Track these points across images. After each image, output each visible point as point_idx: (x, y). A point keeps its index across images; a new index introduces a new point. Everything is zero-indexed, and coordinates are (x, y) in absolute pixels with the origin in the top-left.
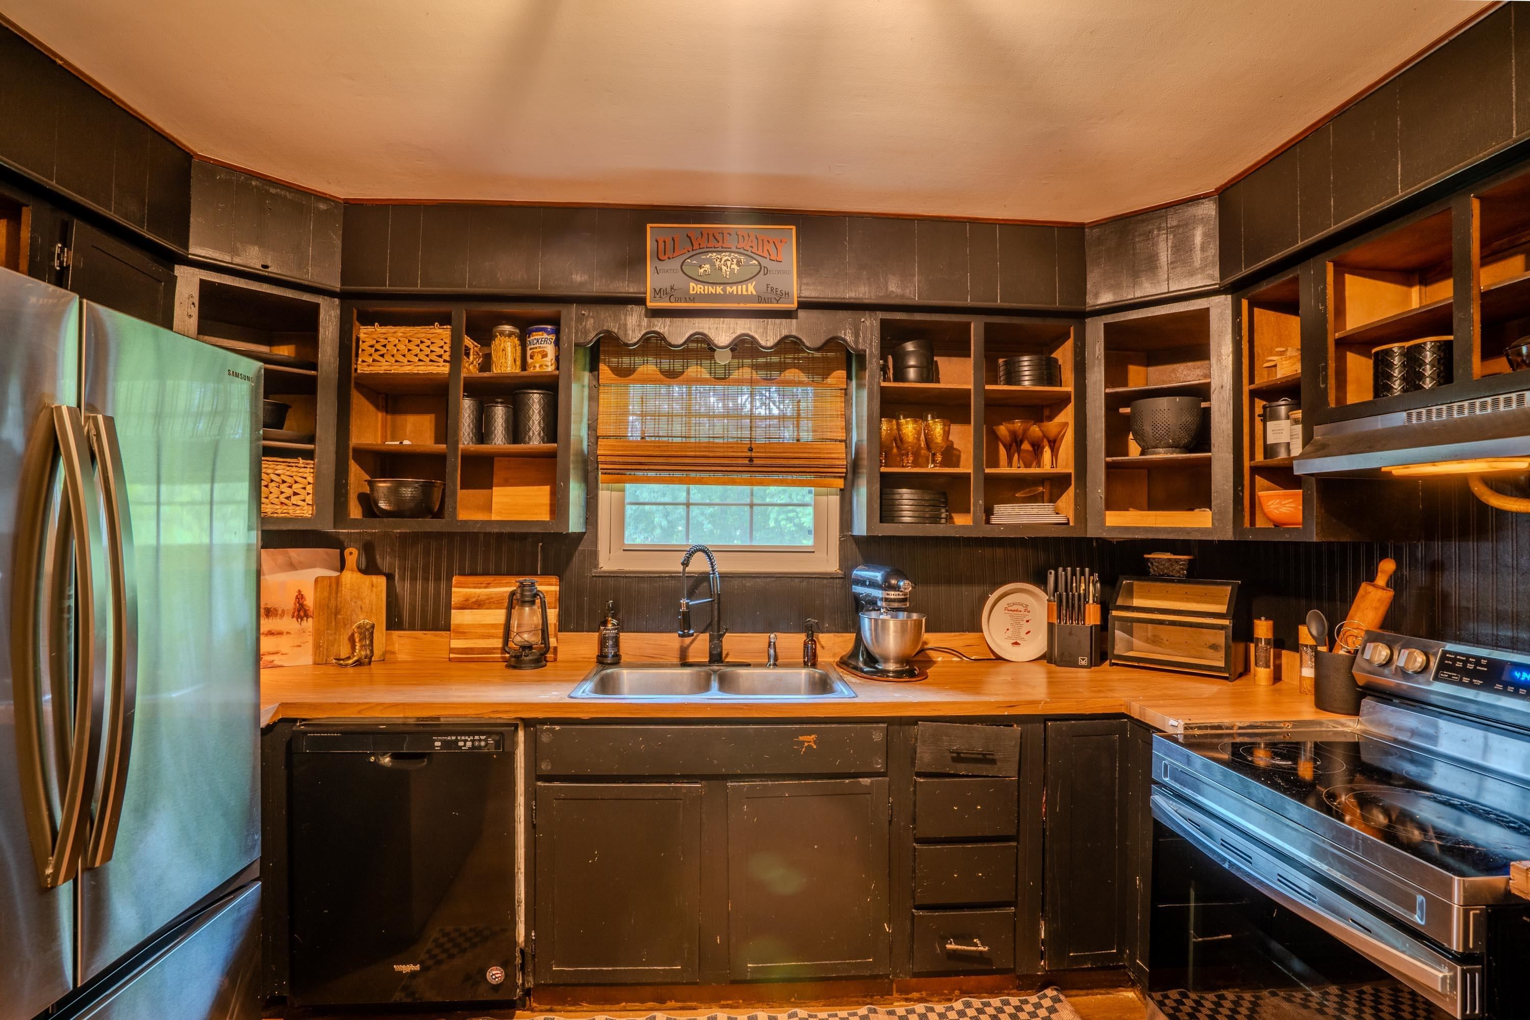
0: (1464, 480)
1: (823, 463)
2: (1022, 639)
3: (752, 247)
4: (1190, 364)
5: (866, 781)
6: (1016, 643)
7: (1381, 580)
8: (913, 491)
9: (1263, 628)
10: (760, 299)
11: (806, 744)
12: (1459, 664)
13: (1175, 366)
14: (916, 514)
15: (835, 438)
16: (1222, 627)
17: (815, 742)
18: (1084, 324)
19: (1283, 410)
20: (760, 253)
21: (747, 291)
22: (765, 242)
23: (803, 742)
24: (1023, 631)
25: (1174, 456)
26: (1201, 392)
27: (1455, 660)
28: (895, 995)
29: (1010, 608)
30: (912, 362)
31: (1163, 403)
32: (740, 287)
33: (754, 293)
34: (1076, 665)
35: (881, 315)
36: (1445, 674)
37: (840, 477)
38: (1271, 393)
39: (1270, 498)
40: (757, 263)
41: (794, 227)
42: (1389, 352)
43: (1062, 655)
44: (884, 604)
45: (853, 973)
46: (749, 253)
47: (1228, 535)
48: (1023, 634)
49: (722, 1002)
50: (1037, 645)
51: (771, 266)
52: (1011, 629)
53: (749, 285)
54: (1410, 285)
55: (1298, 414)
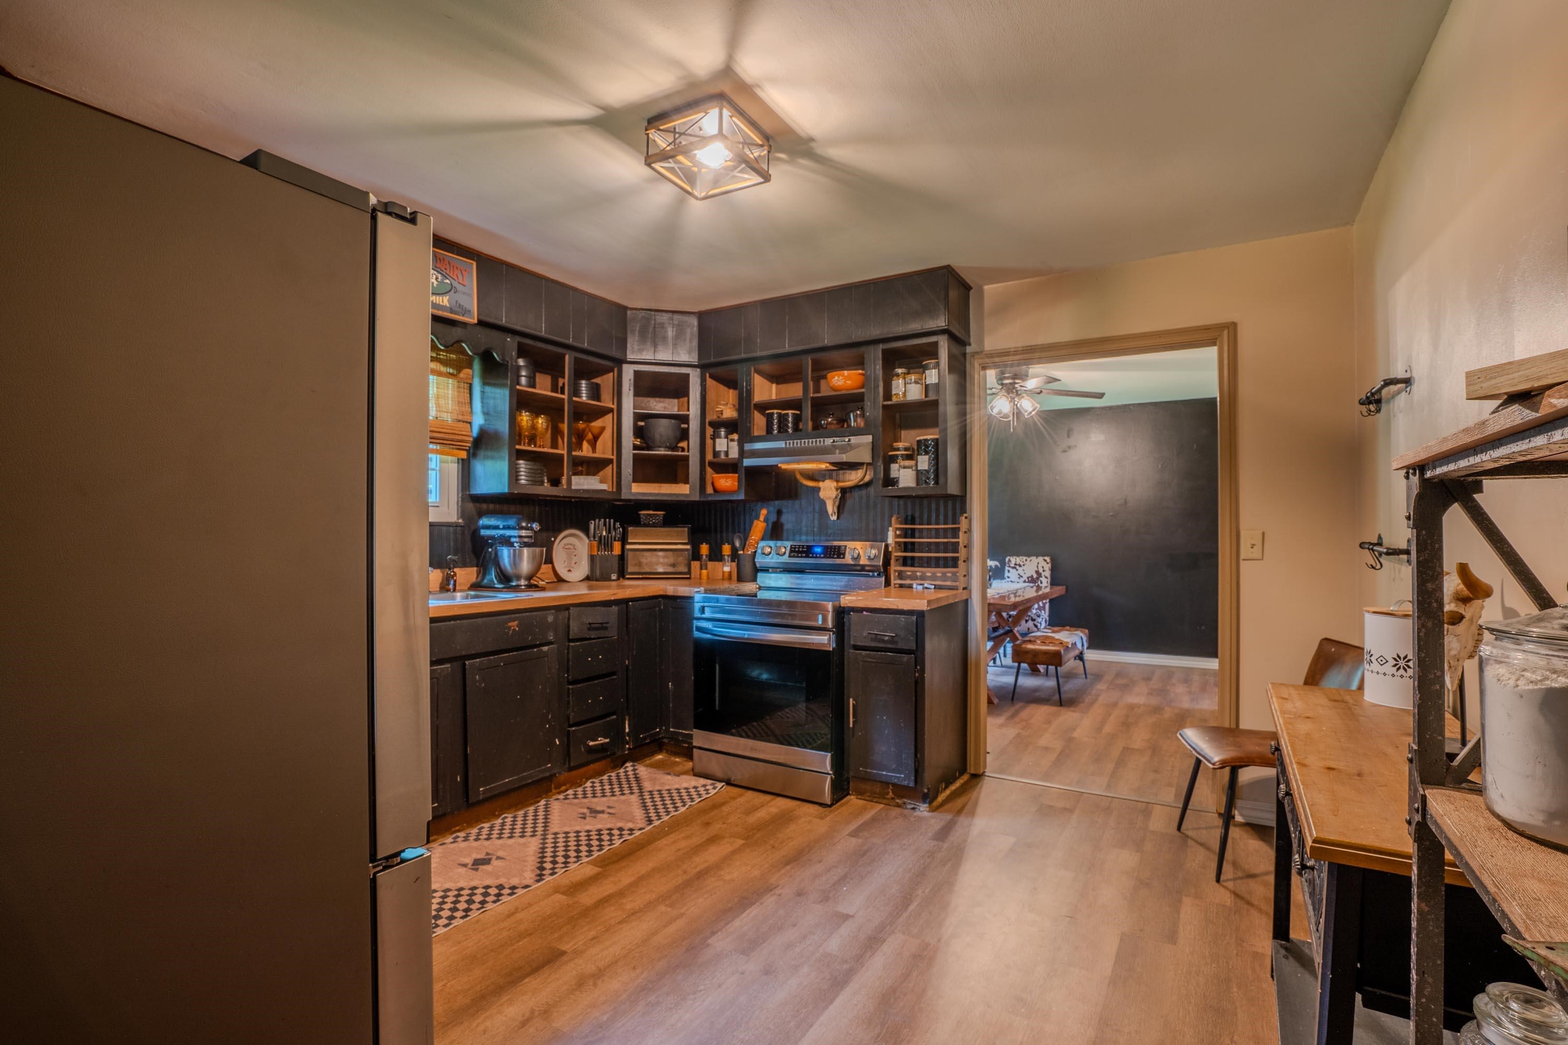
0: (793, 472)
1: (457, 438)
2: (573, 567)
3: (446, 269)
4: (657, 399)
5: (545, 648)
6: (569, 571)
7: (762, 518)
8: (528, 463)
9: (704, 549)
10: (452, 311)
11: (512, 628)
12: (797, 549)
13: (649, 399)
14: (529, 479)
15: (466, 420)
16: (687, 550)
17: (517, 626)
18: (621, 367)
19: (723, 433)
20: (452, 276)
21: (443, 302)
22: (455, 268)
23: (511, 627)
24: (573, 562)
25: (670, 453)
26: (685, 419)
27: (795, 548)
28: (554, 791)
29: (566, 547)
30: (524, 373)
31: (664, 422)
32: (438, 297)
33: (448, 305)
34: (610, 580)
35: (518, 339)
36: (792, 554)
37: (464, 450)
38: (716, 425)
39: (720, 478)
40: (449, 282)
41: (475, 263)
42: (773, 414)
43: (602, 574)
44: (517, 540)
45: (541, 776)
46: (444, 273)
47: (696, 497)
48: (573, 565)
49: (453, 829)
50: (583, 569)
51: (459, 287)
52: (567, 561)
53: (444, 298)
54: (772, 383)
55: (735, 436)
